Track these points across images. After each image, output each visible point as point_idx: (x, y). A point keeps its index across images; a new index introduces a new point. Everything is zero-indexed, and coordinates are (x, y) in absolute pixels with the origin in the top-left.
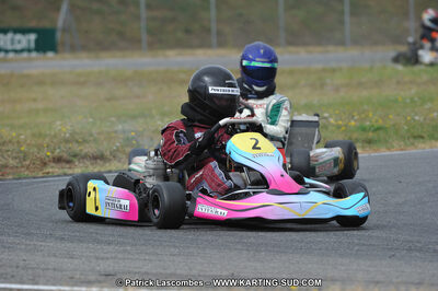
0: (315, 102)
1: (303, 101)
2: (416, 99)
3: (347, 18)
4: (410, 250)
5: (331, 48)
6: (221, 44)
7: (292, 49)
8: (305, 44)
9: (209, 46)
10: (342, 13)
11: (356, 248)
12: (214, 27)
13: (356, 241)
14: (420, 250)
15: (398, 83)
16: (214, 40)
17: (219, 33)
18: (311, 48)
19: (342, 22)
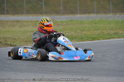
0: (34, 30)
1: (31, 30)
2: (62, 29)
3: (43, 7)
4: (59, 72)
5: (39, 15)
6: (8, 13)
7: (27, 15)
8: (31, 14)
9: (4, 14)
10: (42, 5)
11: (44, 71)
12: (6, 9)
13: (44, 69)
14: (62, 72)
15: (57, 25)
16: (6, 12)
17: (7, 10)
18: (33, 15)
19: (42, 8)
